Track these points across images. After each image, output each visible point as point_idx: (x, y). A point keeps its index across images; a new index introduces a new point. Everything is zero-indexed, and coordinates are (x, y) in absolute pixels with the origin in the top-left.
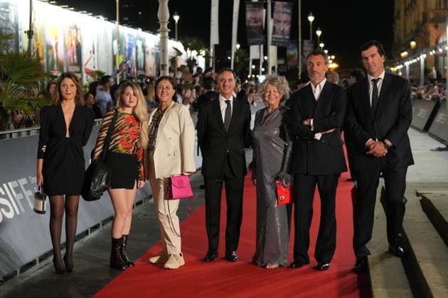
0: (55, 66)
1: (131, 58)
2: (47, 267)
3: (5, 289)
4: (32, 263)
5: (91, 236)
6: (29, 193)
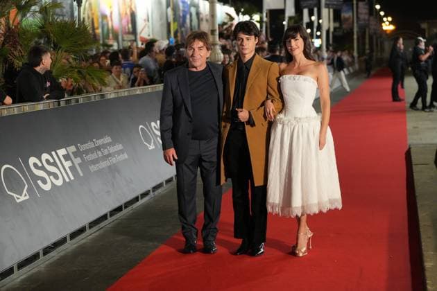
1: (186, 25)
2: (97, 234)
3: (55, 255)
4: (82, 230)
5: (141, 202)
6: (78, 161)
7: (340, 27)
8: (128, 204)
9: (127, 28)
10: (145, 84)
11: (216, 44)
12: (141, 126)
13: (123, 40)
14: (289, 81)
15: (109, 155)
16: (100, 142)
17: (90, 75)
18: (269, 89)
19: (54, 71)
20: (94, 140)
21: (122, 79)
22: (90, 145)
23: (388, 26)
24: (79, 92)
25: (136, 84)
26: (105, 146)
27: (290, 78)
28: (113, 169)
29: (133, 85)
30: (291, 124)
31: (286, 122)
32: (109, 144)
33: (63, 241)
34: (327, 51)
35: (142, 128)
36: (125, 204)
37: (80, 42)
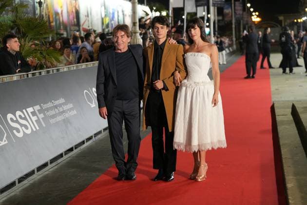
0: (62, 27)
1: (114, 19)
2: (56, 167)
3: (26, 183)
4: (45, 165)
5: (86, 144)
6: (41, 116)
7: (223, 20)
8: (77, 146)
9: (73, 21)
10: (87, 61)
11: (137, 32)
12: (85, 91)
13: (71, 30)
14: (191, 57)
15: (64, 112)
16: (57, 102)
17: (49, 55)
18: (178, 63)
19: (23, 52)
20: (53, 101)
21: (71, 58)
22: (50, 105)
23: (256, 19)
24: (41, 67)
25: (81, 61)
26: (60, 105)
27: (192, 55)
28: (66, 121)
29: (79, 62)
30: (192, 87)
31: (188, 85)
32: (63, 104)
33: (32, 173)
34: (214, 37)
35: (86, 92)
36: (75, 146)
37: (41, 32)
